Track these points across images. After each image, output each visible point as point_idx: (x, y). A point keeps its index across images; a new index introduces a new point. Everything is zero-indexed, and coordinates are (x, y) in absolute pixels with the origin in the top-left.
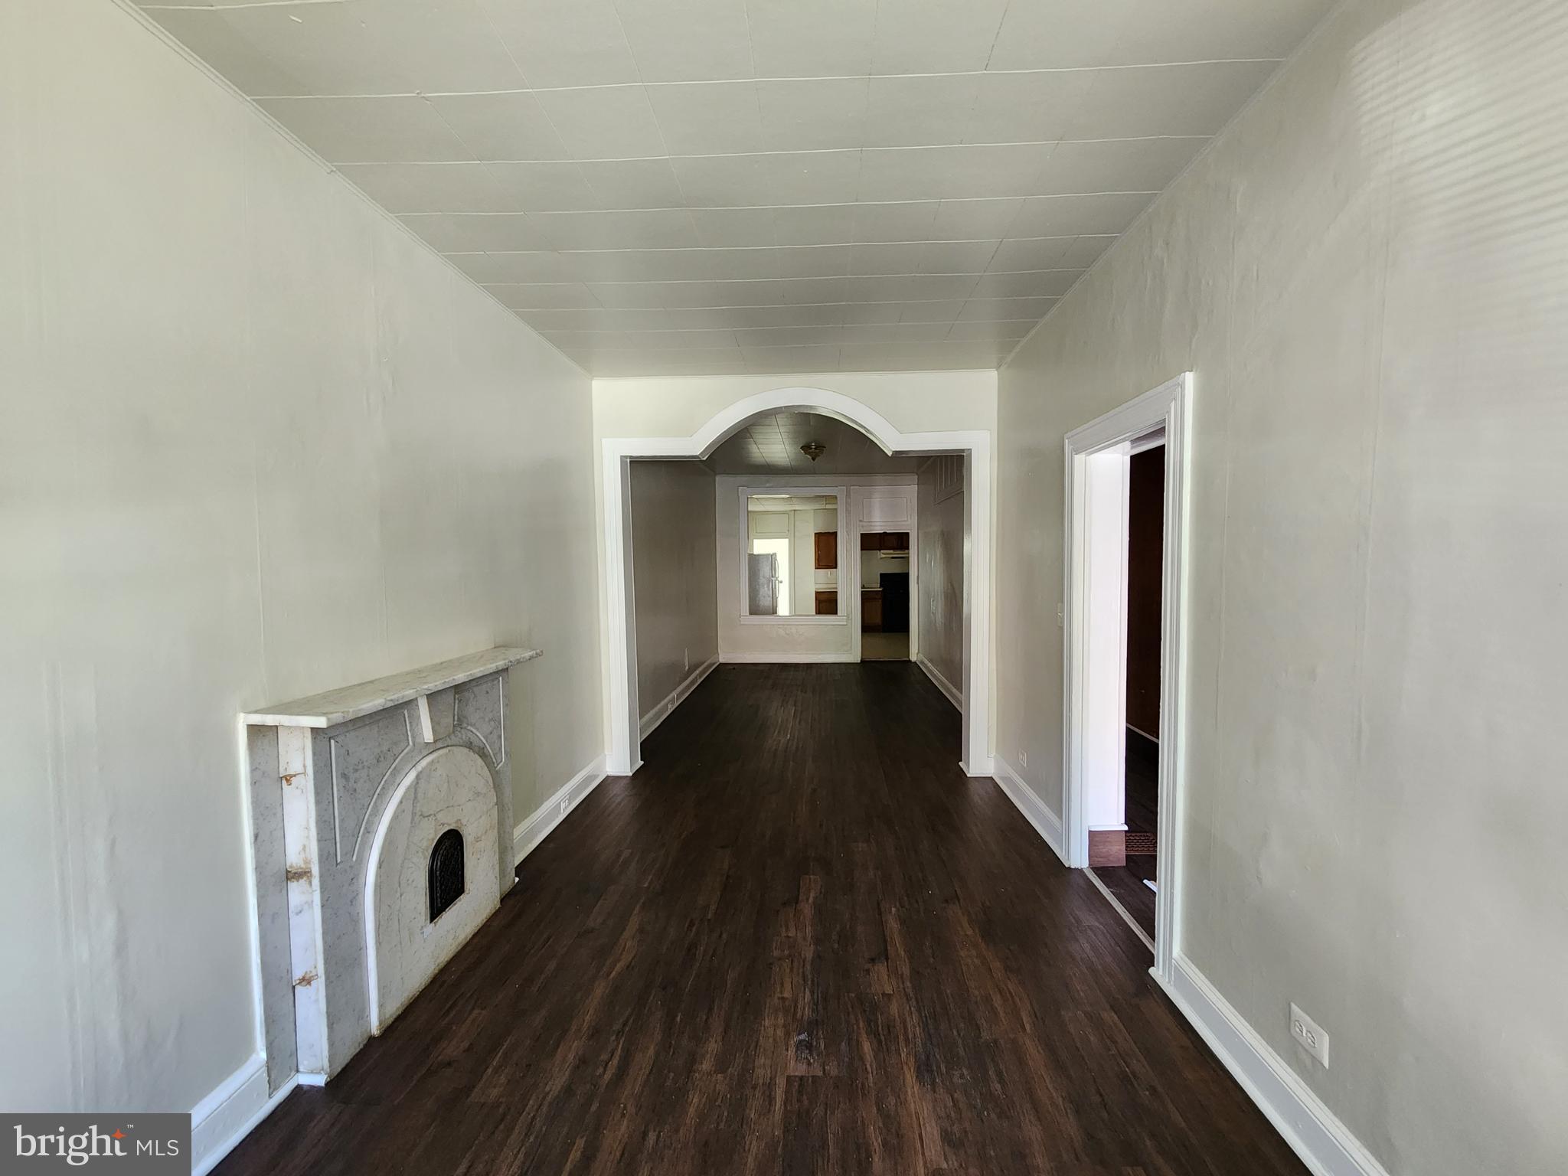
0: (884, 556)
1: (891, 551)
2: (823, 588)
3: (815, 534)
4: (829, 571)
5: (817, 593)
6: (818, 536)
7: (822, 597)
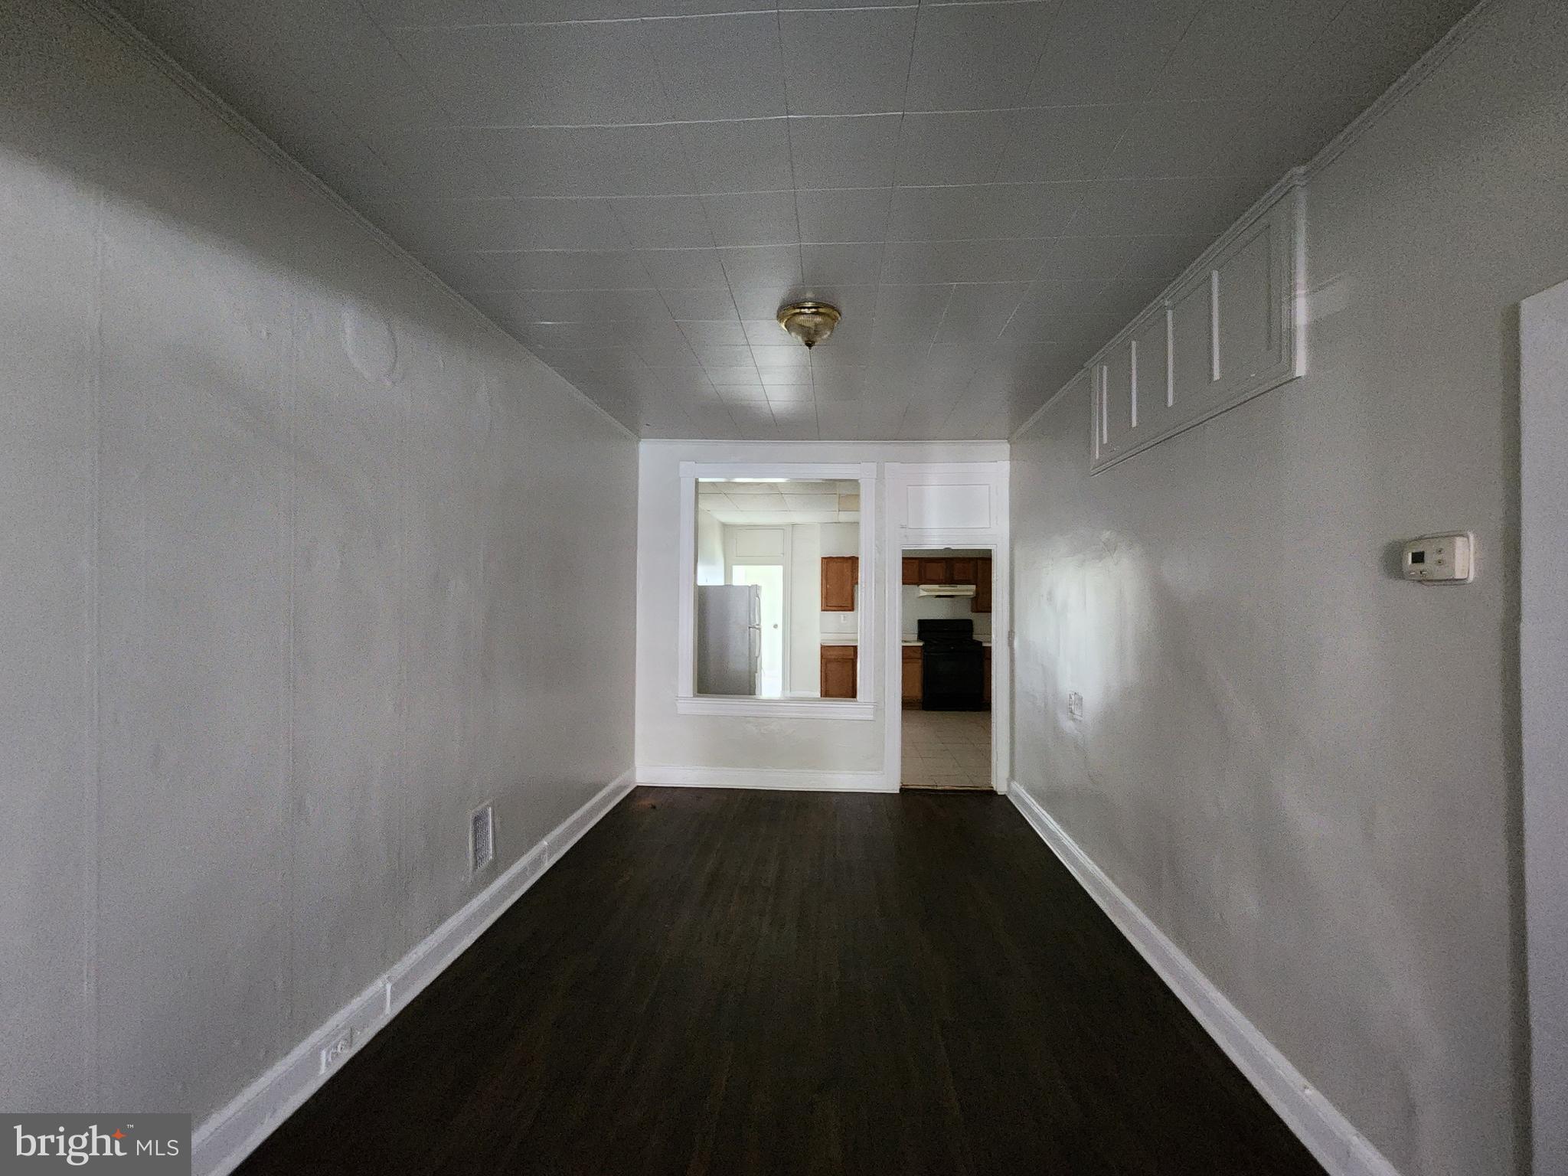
0: (925, 594)
1: (936, 587)
2: (833, 640)
3: (823, 558)
4: (842, 614)
5: (823, 648)
6: (827, 561)
7: (833, 654)
